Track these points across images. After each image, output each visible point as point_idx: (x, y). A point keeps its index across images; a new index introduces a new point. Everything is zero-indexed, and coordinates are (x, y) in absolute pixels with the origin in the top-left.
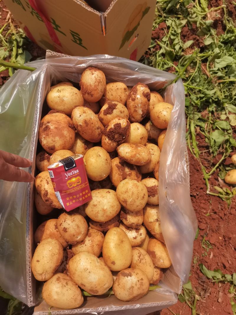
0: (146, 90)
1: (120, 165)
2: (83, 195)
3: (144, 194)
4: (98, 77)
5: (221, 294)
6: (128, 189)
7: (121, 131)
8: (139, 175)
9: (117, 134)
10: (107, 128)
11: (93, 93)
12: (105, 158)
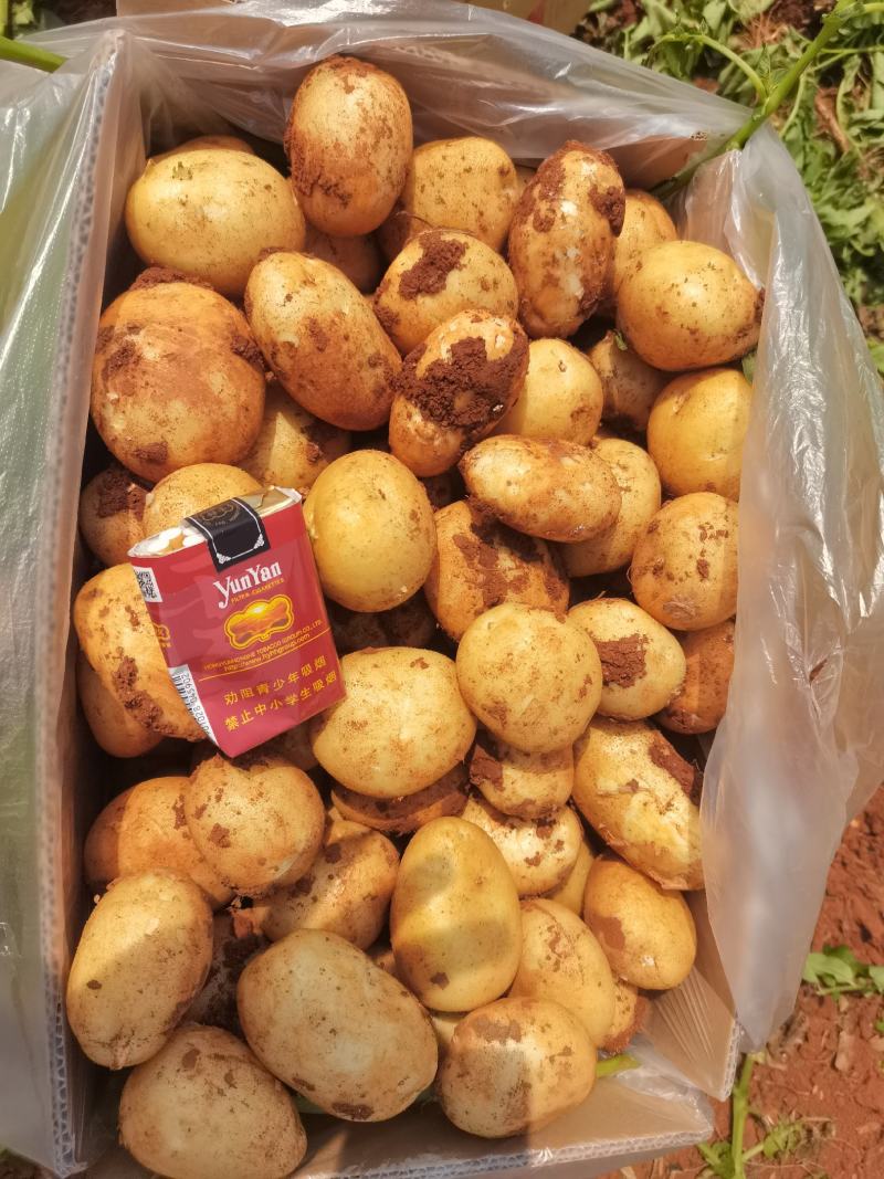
0: (604, 178)
1: (473, 538)
2: (305, 682)
3: (588, 676)
4: (377, 107)
5: (845, 1037)
6: (515, 653)
7: (483, 377)
8: (559, 585)
9: (464, 390)
10: (417, 360)
11: (348, 186)
12: (408, 507)
